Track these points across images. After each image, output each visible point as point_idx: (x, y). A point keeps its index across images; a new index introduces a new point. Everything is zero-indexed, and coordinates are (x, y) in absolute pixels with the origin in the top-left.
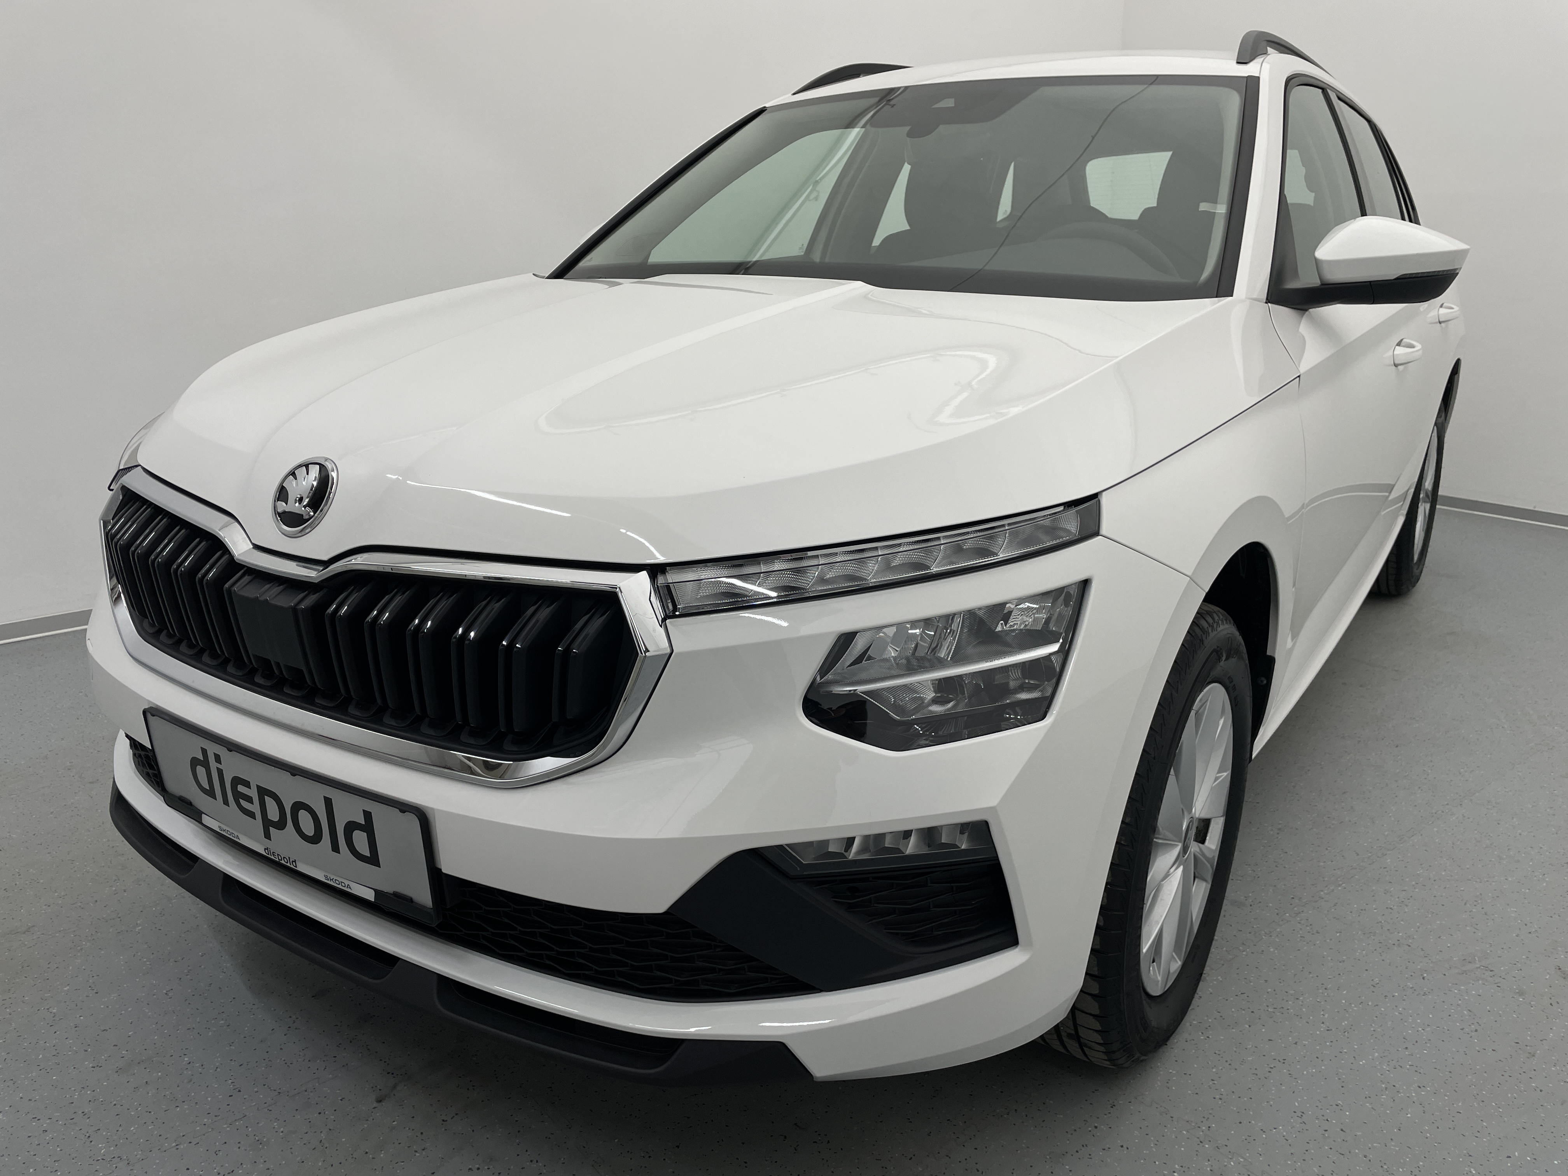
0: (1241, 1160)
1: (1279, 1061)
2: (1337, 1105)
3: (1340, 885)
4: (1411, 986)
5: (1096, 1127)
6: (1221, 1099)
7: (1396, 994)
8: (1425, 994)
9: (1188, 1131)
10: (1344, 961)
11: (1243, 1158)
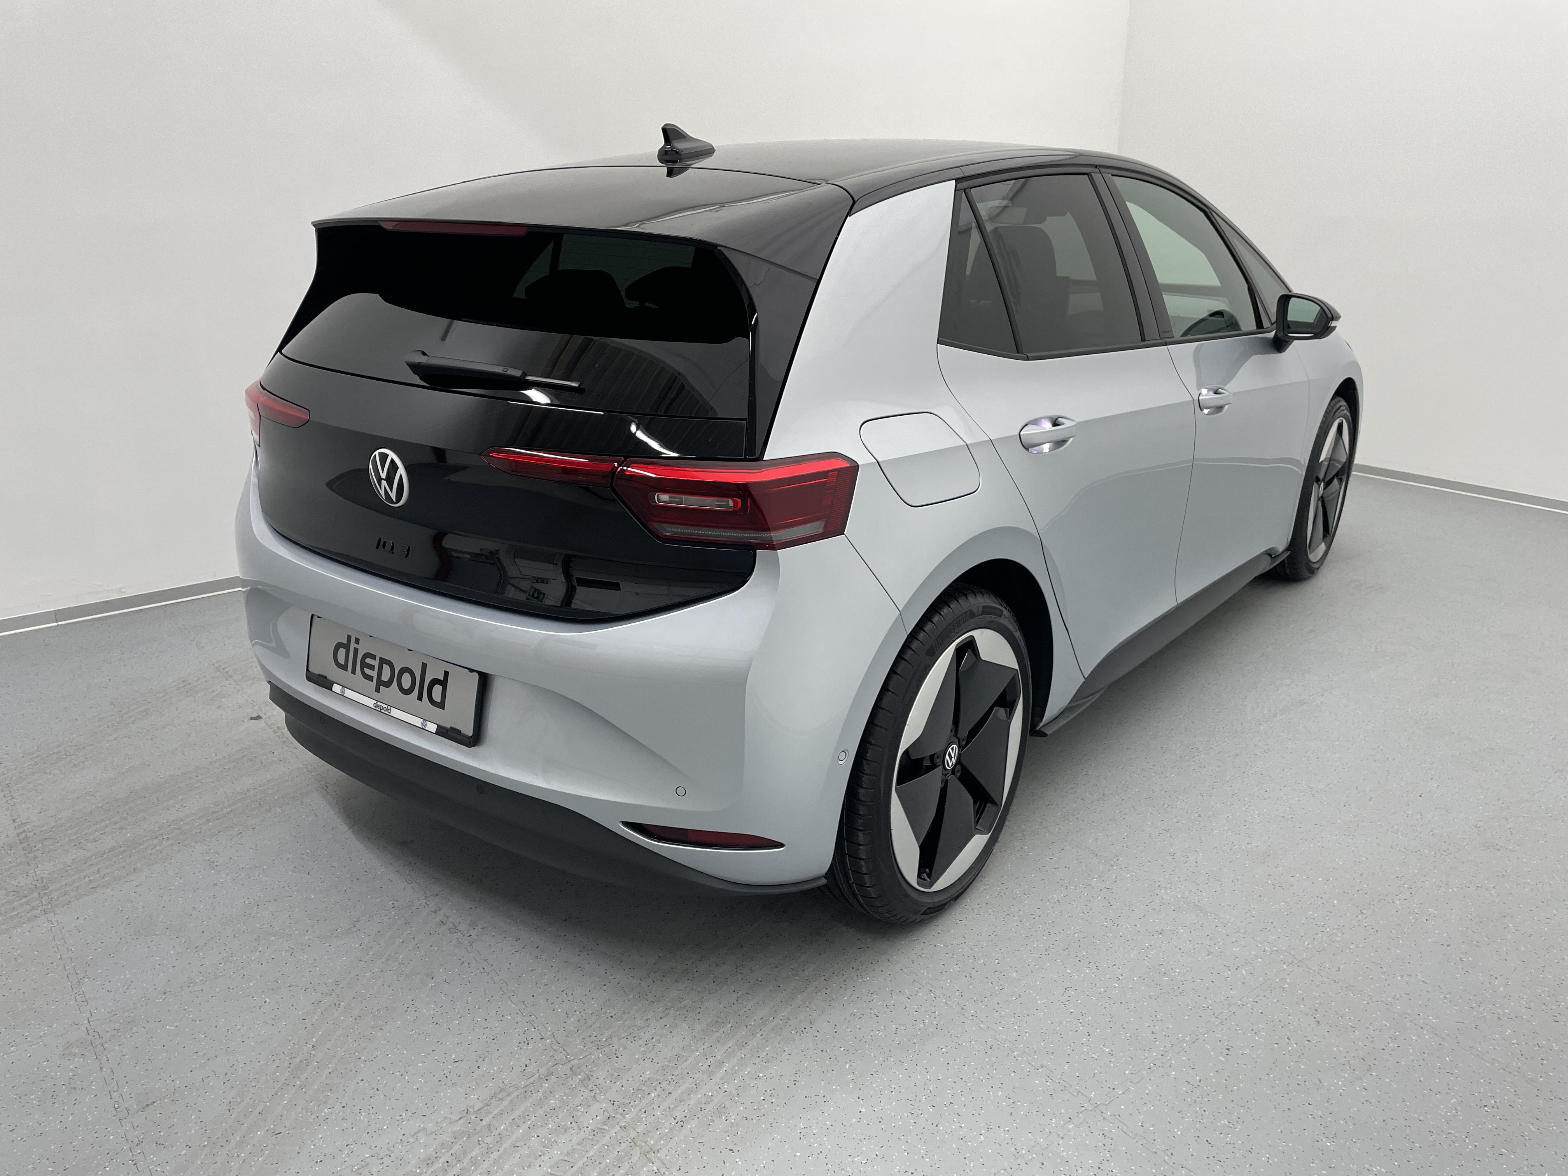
0: (1134, 874)
1: (1166, 830)
2: (1196, 851)
3: (1225, 742)
4: (1257, 795)
5: (1051, 859)
6: (1127, 847)
7: (1246, 799)
8: (1265, 799)
9: (1105, 861)
10: (1218, 782)
11: (1135, 872)
